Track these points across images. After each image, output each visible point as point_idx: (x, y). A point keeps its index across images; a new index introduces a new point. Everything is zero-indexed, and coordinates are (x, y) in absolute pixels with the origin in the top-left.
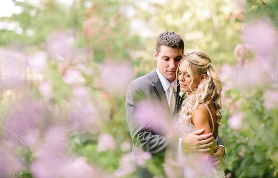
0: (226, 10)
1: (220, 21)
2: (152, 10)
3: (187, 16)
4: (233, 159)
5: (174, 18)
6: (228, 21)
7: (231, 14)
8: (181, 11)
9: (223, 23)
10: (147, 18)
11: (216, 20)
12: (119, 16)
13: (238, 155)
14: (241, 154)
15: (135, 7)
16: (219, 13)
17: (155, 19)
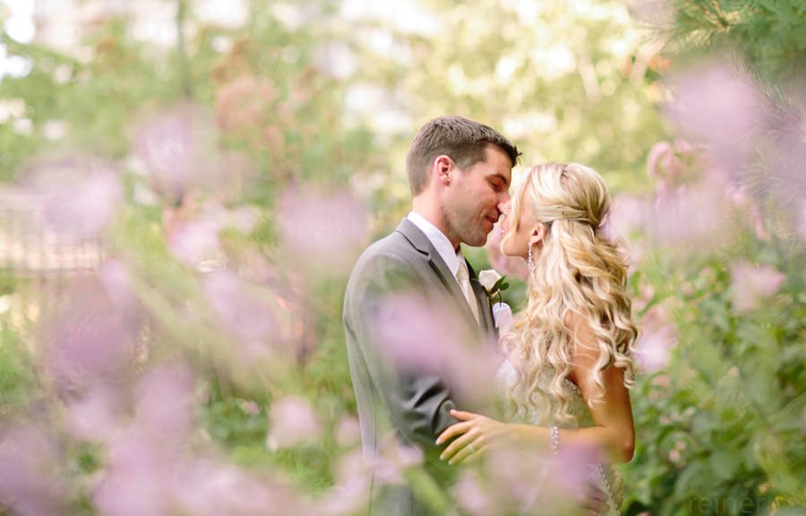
0: (619, 48)
1: (601, 81)
2: (404, 56)
3: (507, 66)
4: (653, 471)
5: (470, 73)
6: (625, 79)
7: (633, 59)
8: (490, 53)
9: (610, 88)
10: (391, 79)
11: (589, 75)
12: (309, 75)
13: (665, 461)
14: (675, 456)
15: (354, 47)
16: (596, 57)
17: (414, 80)
